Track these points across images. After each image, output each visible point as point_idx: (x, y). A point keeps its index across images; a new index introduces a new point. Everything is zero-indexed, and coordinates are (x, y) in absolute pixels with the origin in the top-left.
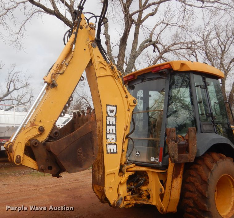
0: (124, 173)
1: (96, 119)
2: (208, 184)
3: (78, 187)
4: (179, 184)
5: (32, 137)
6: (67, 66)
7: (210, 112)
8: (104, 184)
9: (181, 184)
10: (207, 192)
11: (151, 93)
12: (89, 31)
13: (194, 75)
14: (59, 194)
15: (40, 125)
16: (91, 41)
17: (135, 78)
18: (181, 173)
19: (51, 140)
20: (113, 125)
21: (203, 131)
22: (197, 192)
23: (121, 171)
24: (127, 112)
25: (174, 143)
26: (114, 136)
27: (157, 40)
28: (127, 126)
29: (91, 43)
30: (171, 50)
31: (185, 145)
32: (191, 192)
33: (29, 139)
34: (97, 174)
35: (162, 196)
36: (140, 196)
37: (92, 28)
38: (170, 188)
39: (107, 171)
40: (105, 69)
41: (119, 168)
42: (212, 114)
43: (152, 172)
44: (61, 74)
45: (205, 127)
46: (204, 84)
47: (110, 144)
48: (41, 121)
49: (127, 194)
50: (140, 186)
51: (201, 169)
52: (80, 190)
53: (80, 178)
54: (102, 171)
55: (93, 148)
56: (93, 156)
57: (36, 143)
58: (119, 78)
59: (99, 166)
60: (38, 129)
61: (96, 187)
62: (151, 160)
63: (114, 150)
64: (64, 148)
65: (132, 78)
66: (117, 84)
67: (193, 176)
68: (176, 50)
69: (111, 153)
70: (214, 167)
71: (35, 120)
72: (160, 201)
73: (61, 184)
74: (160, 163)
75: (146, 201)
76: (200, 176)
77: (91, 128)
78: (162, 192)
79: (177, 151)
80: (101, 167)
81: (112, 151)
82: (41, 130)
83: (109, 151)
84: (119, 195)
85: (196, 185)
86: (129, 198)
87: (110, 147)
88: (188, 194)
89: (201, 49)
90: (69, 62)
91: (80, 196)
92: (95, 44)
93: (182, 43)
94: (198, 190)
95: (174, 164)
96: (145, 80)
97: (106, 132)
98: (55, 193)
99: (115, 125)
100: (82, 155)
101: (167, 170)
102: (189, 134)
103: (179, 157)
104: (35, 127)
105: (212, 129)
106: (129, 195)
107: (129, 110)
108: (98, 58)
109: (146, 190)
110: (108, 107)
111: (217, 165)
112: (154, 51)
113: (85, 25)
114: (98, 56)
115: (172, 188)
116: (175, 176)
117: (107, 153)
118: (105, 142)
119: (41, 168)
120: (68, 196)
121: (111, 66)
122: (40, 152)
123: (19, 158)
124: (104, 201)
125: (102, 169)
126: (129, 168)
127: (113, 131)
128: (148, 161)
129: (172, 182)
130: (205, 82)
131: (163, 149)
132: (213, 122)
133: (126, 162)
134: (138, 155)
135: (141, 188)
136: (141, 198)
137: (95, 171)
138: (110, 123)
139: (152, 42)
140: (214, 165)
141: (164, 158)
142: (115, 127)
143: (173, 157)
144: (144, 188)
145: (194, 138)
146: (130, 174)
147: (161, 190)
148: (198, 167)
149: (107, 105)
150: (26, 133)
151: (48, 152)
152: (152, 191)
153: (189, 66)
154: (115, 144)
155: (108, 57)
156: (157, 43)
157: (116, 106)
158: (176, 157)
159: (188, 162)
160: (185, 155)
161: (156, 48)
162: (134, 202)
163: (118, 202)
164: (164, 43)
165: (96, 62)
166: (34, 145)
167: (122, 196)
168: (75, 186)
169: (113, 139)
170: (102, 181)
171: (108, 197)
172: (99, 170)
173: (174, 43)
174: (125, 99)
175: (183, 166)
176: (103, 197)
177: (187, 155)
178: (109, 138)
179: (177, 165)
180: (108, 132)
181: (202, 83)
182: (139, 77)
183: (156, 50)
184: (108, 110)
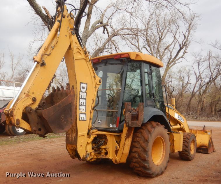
0: (90, 136)
1: (74, 93)
2: (148, 142)
3: (39, 153)
4: (129, 142)
5: (28, 105)
6: (53, 49)
7: (152, 92)
8: (77, 143)
9: (131, 143)
10: (147, 148)
11: (109, 74)
12: (69, 20)
13: (144, 64)
14: (24, 158)
15: (33, 96)
16: (71, 29)
17: (99, 61)
18: (132, 135)
19: (41, 108)
20: (84, 99)
21: (147, 106)
22: (141, 148)
23: (88, 134)
24: (94, 89)
25: (129, 113)
26: (84, 107)
27: (107, 22)
28: (94, 100)
29: (71, 31)
30: (120, 35)
31: (136, 115)
32: (137, 147)
33: (25, 107)
34: (71, 136)
35: (117, 152)
36: (100, 153)
37: (72, 18)
38: (123, 145)
39: (79, 133)
40: (80, 54)
41: (87, 132)
42: (153, 93)
43: (111, 135)
44: (48, 55)
45: (149, 103)
46: (150, 71)
47: (82, 114)
48: (33, 93)
49: (92, 151)
50: (100, 146)
51: (144, 132)
52: (42, 154)
53: (39, 146)
54: (76, 134)
55: (71, 116)
56: (72, 122)
57: (31, 110)
58: (90, 61)
59: (72, 130)
60: (31, 99)
61: (69, 146)
62: (110, 126)
63: (84, 118)
64: (52, 115)
65: (97, 61)
66: (88, 66)
67: (139, 137)
68: (124, 35)
69: (82, 120)
70: (152, 131)
71: (29, 92)
72: (115, 155)
73: (22, 151)
74: (117, 128)
75: (104, 156)
76: (144, 137)
77: (70, 100)
78: (117, 149)
79: (131, 119)
80: (75, 131)
81: (83, 119)
82: (34, 100)
83: (80, 119)
84: (86, 152)
85: (140, 143)
86: (93, 154)
87: (81, 116)
88: (134, 150)
89: (145, 36)
90: (55, 45)
91: (44, 159)
92: (74, 32)
93: (129, 29)
94: (141, 146)
95: (128, 128)
96: (107, 64)
97: (79, 104)
98: (20, 158)
99: (86, 99)
100: (64, 121)
101: (121, 133)
102: (139, 107)
103: (132, 123)
104: (29, 97)
105: (153, 104)
106: (93, 152)
107: (96, 88)
108: (76, 44)
109: (105, 149)
110: (81, 84)
111: (155, 129)
112: (104, 32)
113: (67, 15)
114: (76, 43)
115: (125, 145)
116: (127, 137)
117: (80, 120)
118: (78, 112)
119: (34, 129)
120: (33, 159)
121: (85, 51)
122: (33, 117)
123: (18, 121)
124: (74, 157)
125: (75, 132)
126: (94, 132)
127: (84, 104)
128: (107, 127)
129: (125, 141)
130: (151, 70)
131: (119, 118)
132: (154, 99)
133: (92, 127)
134: (100, 123)
135: (101, 147)
136: (101, 154)
137: (69, 134)
138: (82, 97)
139: (103, 24)
140: (153, 129)
141: (120, 124)
142: (85, 100)
143: (128, 123)
144: (103, 147)
145: (143, 110)
146: (94, 136)
147: (117, 147)
148: (142, 131)
149: (81, 83)
150: (23, 102)
151: (38, 118)
152: (109, 148)
153: (141, 57)
154: (85, 114)
155: (83, 44)
156: (108, 25)
157: (87, 84)
158: (130, 123)
159: (137, 126)
160: (135, 122)
161: (105, 29)
162: (96, 157)
163: (86, 156)
164: (114, 27)
165: (74, 47)
166: (30, 111)
167: (88, 152)
168: (36, 152)
169: (84, 110)
170: (75, 141)
171: (79, 152)
172: (72, 133)
173: (123, 28)
174: (93, 79)
175: (133, 130)
176: (73, 154)
177: (137, 122)
178: (81, 109)
179: (130, 129)
180: (80, 104)
181: (149, 71)
182: (103, 61)
183: (106, 31)
184: (81, 87)
